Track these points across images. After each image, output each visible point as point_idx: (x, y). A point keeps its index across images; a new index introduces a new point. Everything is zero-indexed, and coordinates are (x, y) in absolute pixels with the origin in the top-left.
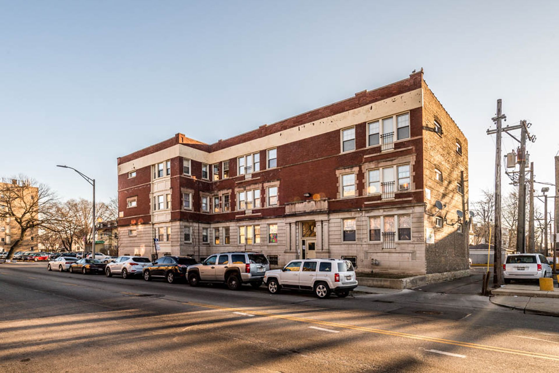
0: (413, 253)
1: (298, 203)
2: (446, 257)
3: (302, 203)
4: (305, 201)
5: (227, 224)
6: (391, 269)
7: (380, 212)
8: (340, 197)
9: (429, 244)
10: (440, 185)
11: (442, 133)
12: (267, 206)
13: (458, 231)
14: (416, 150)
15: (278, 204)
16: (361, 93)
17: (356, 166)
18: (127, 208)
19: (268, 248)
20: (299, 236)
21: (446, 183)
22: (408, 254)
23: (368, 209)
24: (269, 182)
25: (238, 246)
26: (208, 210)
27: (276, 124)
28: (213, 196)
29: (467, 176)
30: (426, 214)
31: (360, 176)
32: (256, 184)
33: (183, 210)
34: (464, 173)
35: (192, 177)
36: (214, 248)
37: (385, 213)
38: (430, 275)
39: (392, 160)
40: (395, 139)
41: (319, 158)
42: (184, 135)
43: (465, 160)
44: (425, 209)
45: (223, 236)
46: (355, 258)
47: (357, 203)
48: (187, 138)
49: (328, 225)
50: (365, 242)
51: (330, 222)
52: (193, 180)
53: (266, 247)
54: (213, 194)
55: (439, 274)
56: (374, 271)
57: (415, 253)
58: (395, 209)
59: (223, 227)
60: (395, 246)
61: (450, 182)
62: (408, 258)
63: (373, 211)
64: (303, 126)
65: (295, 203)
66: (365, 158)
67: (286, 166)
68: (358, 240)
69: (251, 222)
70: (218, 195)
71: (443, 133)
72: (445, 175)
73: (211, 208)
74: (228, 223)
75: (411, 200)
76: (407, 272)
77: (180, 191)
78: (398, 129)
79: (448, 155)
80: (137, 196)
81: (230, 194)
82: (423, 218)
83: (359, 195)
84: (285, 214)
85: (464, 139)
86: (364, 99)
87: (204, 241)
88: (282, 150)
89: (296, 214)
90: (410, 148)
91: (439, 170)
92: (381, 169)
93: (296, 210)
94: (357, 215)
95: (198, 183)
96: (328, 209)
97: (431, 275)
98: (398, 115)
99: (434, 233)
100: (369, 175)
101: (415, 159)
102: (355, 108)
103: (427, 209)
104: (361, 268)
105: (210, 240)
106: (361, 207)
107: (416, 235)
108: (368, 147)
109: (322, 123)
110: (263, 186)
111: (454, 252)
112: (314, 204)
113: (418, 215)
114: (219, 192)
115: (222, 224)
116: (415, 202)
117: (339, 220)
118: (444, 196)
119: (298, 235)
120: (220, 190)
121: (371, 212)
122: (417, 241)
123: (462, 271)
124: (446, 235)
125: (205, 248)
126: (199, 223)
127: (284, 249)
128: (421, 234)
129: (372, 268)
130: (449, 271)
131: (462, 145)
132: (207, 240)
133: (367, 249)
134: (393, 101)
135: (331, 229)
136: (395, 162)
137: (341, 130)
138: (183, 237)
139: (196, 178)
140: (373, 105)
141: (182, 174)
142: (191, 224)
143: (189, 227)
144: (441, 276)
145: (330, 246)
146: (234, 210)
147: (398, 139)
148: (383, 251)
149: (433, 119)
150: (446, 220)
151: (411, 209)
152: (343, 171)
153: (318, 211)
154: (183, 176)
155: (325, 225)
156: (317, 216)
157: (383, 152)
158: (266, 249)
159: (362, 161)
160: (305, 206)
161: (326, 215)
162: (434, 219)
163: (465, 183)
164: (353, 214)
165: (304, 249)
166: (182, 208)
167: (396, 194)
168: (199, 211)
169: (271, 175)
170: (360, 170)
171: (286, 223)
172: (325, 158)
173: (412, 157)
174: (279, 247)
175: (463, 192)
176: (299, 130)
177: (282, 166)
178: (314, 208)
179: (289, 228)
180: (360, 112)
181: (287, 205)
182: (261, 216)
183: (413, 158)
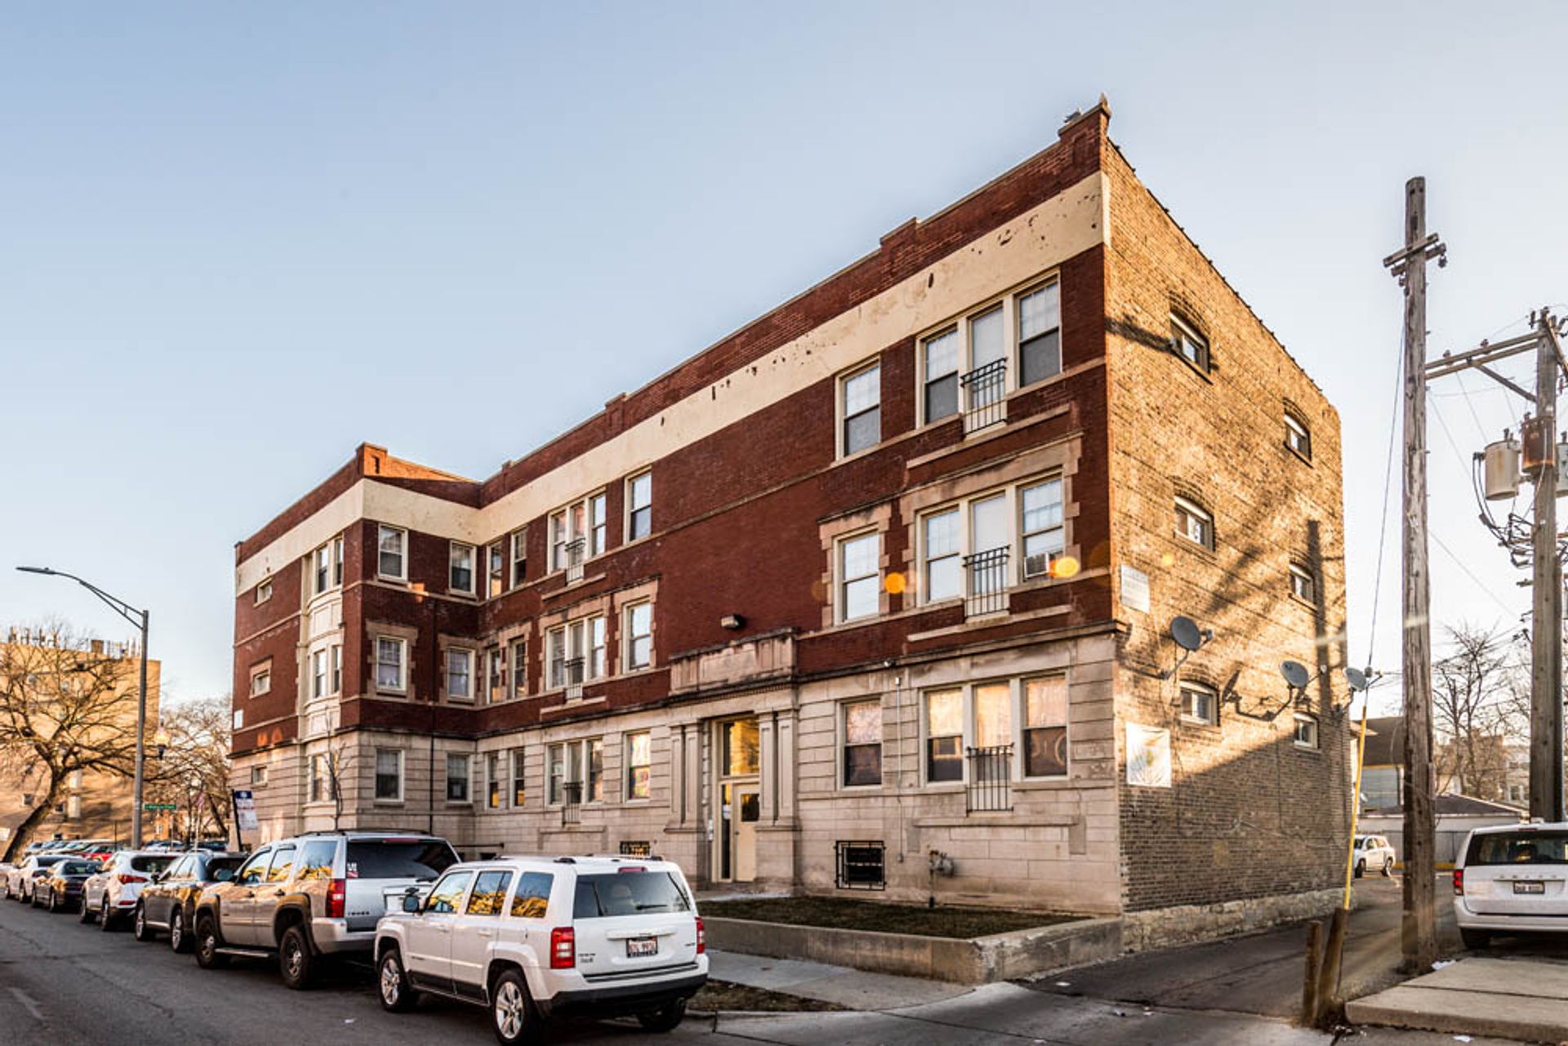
0: (1075, 825)
1: (707, 653)
2: (1234, 840)
3: (719, 651)
4: (727, 647)
5: (519, 739)
6: (996, 890)
7: (960, 670)
8: (833, 623)
9: (1143, 790)
10: (1203, 562)
11: (1212, 367)
12: (623, 672)
13: (1299, 743)
14: (1083, 415)
15: (653, 664)
16: (900, 233)
17: (882, 504)
18: (251, 697)
19: (622, 816)
20: (710, 772)
21: (1229, 555)
22: (1058, 830)
23: (919, 659)
24: (628, 586)
25: (544, 813)
26: (471, 696)
27: (650, 387)
28: (486, 648)
29: (1338, 541)
30: (1122, 665)
31: (896, 541)
32: (593, 597)
33: (371, 696)
34: (1321, 528)
35: (410, 585)
36: (483, 819)
37: (977, 673)
38: (1146, 915)
39: (998, 467)
40: (1010, 385)
41: (771, 486)
42: (385, 452)
43: (1329, 482)
44: (1119, 647)
45: (508, 778)
46: (879, 850)
47: (884, 639)
48: (396, 462)
49: (795, 727)
50: (911, 785)
51: (802, 715)
52: (413, 595)
53: (618, 813)
54: (485, 643)
55: (1196, 909)
56: (940, 897)
57: (1080, 827)
58: (1011, 655)
59: (509, 749)
60: (1013, 798)
61: (1250, 555)
62: (1058, 847)
63: (935, 665)
64: (724, 381)
65: (699, 655)
66: (911, 469)
67: (676, 527)
68: (890, 781)
69: (580, 729)
70: (497, 644)
71: (1216, 368)
72: (1225, 524)
73: (479, 688)
74: (520, 736)
75: (1068, 613)
76: (1054, 904)
77: (364, 634)
78: (1022, 345)
79: (1241, 452)
80: (271, 657)
81: (527, 637)
82: (1108, 686)
83: (892, 612)
84: (670, 694)
85: (1323, 406)
86: (907, 254)
87: (451, 796)
88: (665, 471)
89: (699, 692)
90: (1059, 410)
91: (1199, 506)
92: (963, 504)
93: (702, 680)
94: (886, 686)
95: (431, 606)
96: (793, 668)
97: (1157, 913)
98: (1023, 292)
99: (1172, 747)
100: (926, 532)
101: (1078, 454)
102: (880, 291)
103: (1128, 648)
104: (899, 885)
105: (475, 792)
106: (895, 654)
107: (1084, 751)
108: (920, 426)
109: (780, 361)
110: (612, 601)
111: (1276, 821)
112: (753, 653)
113: (1091, 672)
114: (500, 634)
115: (506, 738)
116: (1080, 619)
117: (829, 708)
118: (1220, 602)
119: (706, 768)
120: (501, 628)
121: (930, 670)
122: (1090, 778)
123: (1316, 894)
124: (1231, 754)
125: (455, 819)
126: (433, 737)
127: (666, 821)
128: (1103, 750)
129: (933, 886)
130: (1252, 896)
131: (1313, 428)
132: (464, 796)
133: (917, 815)
134: (1005, 242)
135: (805, 741)
136: (1009, 472)
137: (837, 381)
138: (373, 783)
139: (426, 589)
140: (935, 268)
141: (371, 578)
142: (399, 742)
143: (395, 752)
144: (1210, 918)
145: (803, 805)
146: (537, 691)
147: (1022, 385)
148: (968, 822)
149: (1166, 304)
150: (1236, 699)
151: (1067, 649)
152: (841, 526)
153: (764, 676)
154: (375, 583)
155: (783, 727)
156: (762, 695)
157: (972, 439)
158: (618, 821)
159: (899, 484)
160: (726, 663)
161: (787, 691)
162: (1169, 690)
163: (1329, 568)
164: (870, 684)
165: (727, 816)
166: (369, 687)
167: (1012, 596)
168: (436, 699)
169: (634, 563)
170: (896, 518)
171: (673, 728)
172: (788, 484)
173: (1067, 445)
174: (653, 812)
175: (1318, 597)
176: (714, 398)
177: (664, 528)
178: (752, 669)
179: (679, 744)
180: (896, 303)
181: (678, 661)
182: (608, 706)
183: (1071, 450)
